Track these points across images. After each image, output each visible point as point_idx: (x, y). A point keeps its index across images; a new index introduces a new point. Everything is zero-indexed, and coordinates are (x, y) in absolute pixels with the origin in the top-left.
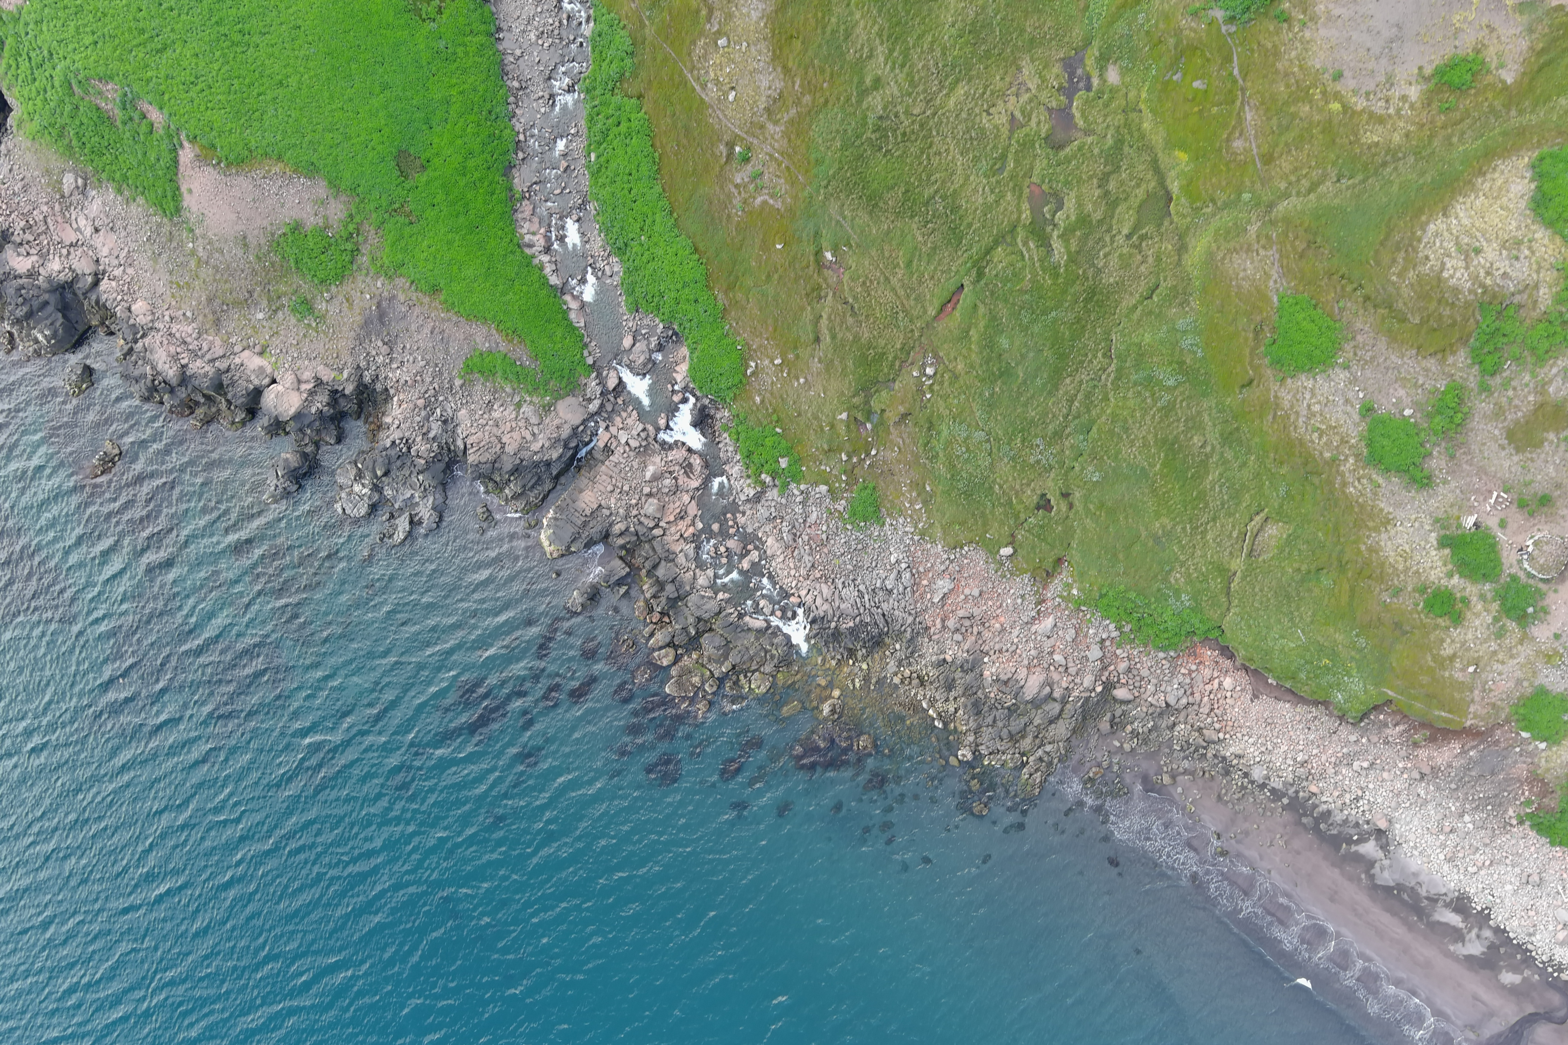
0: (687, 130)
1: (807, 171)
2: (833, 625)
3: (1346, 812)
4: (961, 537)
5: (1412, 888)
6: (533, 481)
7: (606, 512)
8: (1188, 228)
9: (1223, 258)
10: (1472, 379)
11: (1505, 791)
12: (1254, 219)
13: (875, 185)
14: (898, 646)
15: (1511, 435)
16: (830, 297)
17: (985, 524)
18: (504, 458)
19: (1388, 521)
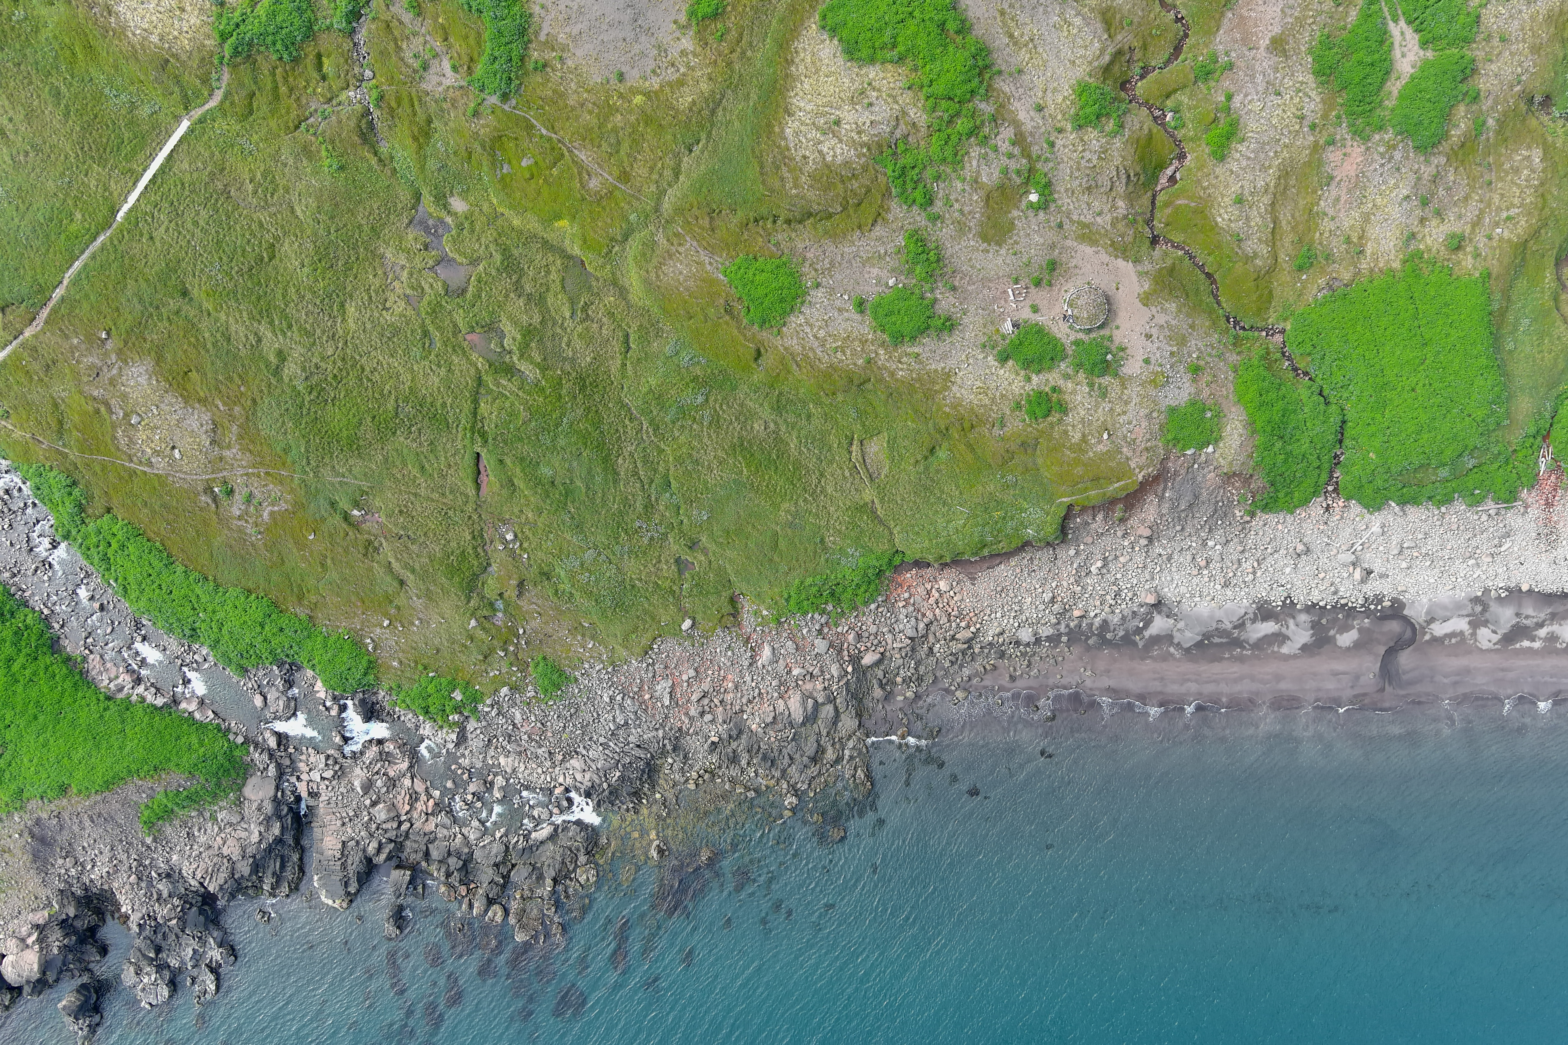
0: (165, 506)
1: (284, 464)
2: (605, 785)
3: (1117, 611)
4: (644, 642)
5: (1217, 629)
6: (278, 864)
7: (353, 843)
8: (613, 274)
9: (658, 276)
10: (918, 219)
11: (1217, 502)
12: (654, 230)
13: (345, 433)
14: (670, 760)
15: (985, 238)
16: (384, 544)
17: (653, 618)
18: (239, 866)
19: (948, 375)
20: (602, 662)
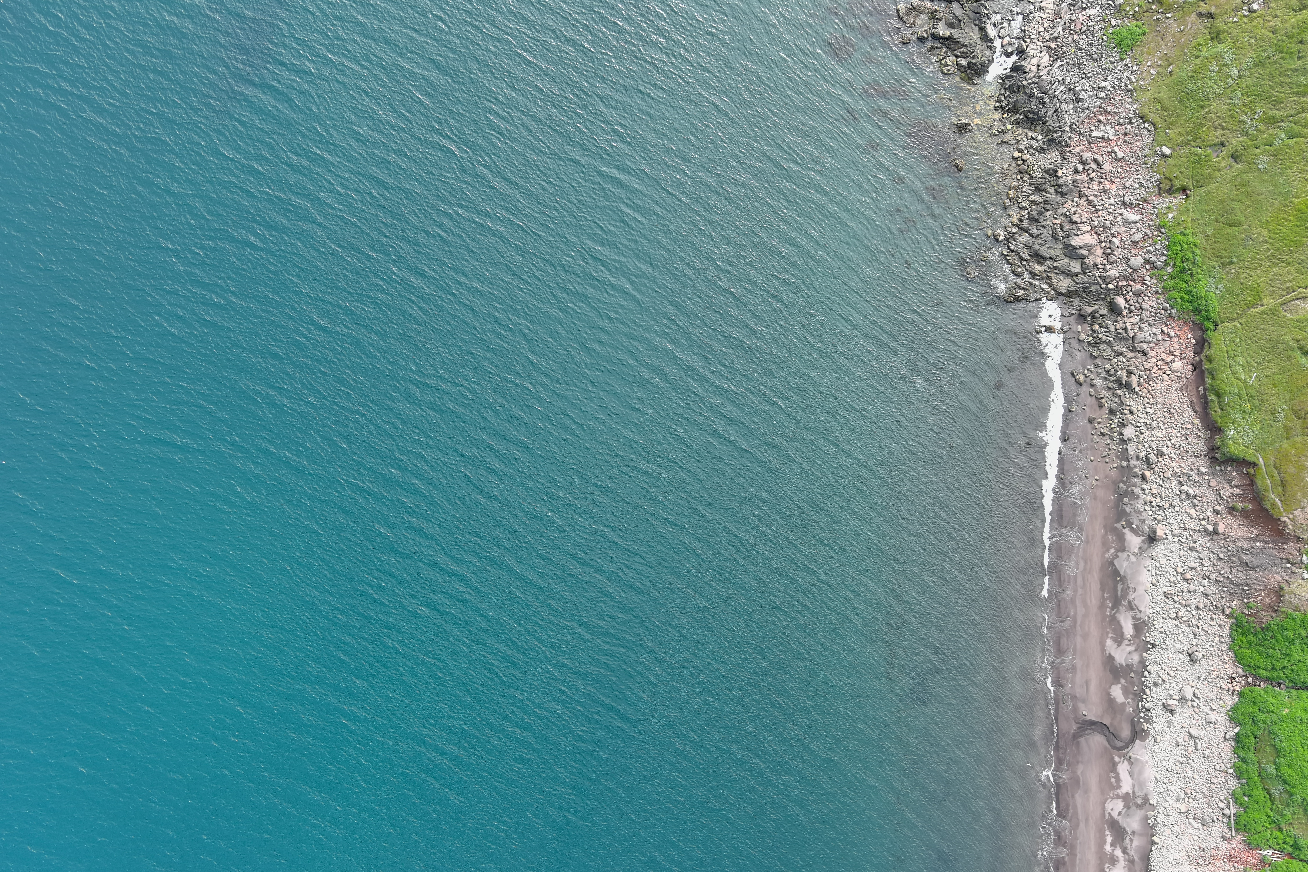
3: (1146, 507)
4: (1152, 116)
5: (1129, 587)
14: (1040, 137)
17: (1173, 123)
20: (1137, 81)
